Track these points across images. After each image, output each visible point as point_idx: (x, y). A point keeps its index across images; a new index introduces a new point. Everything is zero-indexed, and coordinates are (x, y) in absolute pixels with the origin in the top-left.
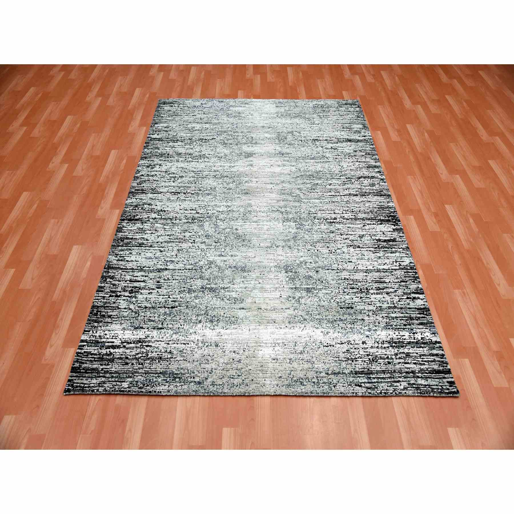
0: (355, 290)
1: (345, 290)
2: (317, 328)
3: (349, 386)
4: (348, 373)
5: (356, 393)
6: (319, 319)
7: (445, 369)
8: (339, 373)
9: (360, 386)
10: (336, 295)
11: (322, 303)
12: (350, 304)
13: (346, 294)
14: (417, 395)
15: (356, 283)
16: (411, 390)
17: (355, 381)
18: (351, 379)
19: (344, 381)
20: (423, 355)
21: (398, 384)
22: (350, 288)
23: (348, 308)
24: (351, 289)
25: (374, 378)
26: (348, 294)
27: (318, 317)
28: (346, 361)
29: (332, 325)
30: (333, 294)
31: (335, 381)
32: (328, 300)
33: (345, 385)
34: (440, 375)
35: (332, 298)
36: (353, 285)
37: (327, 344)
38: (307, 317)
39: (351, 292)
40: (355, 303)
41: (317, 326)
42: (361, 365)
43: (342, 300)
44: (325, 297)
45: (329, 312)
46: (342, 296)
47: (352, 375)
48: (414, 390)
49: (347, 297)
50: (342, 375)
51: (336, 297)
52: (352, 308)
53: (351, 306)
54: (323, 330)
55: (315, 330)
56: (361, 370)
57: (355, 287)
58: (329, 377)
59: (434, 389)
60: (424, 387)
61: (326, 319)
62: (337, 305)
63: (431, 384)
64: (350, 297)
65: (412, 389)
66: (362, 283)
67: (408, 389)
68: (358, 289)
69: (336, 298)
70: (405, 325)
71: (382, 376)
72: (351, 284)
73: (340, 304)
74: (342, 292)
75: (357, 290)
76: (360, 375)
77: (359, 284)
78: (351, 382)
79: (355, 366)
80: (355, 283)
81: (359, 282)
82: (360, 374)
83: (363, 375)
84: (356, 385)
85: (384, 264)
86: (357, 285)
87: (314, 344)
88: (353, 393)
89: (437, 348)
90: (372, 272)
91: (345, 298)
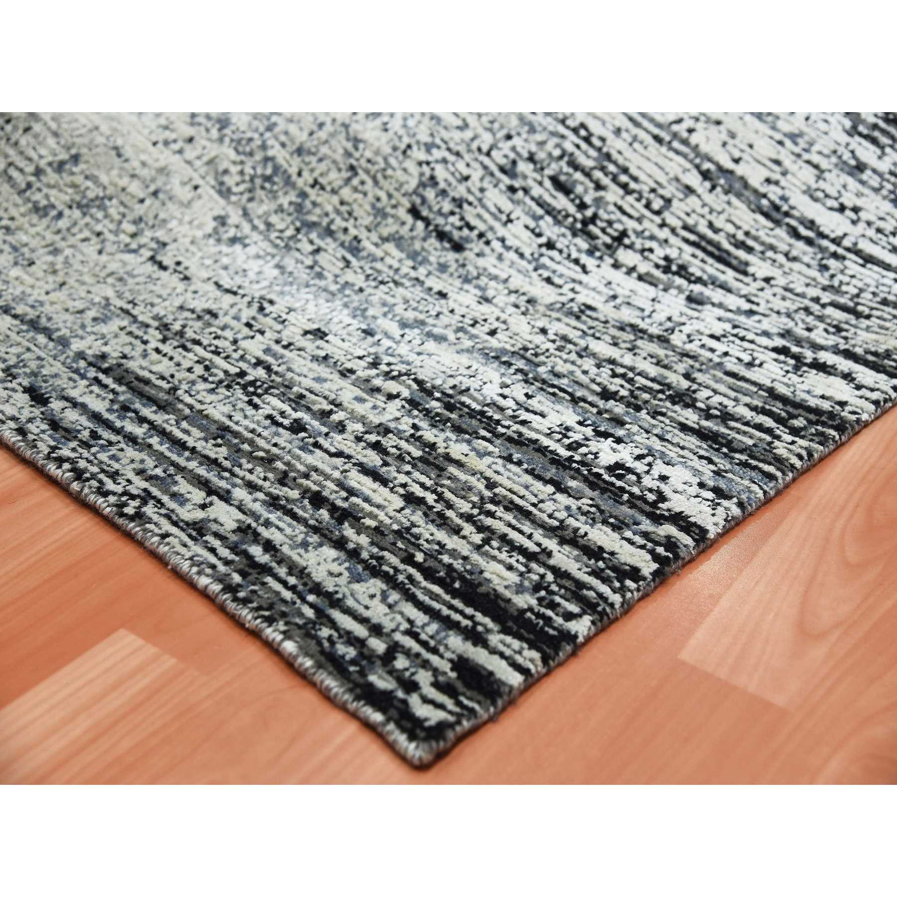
0: (561, 202)
1: (524, 167)
2: (224, 192)
4: (80, 352)
7: (548, 620)
12: (471, 228)
13: (506, 180)
14: (203, 581)
15: (606, 181)
16: (213, 550)
18: (54, 370)
20: (511, 507)
21: (198, 496)
22: (554, 180)
24: (548, 183)
25: (142, 420)
26: (512, 189)
28: (146, 325)
34: (469, 611)
36: (578, 176)
37: (178, 263)
39: (536, 191)
41: (230, 181)
42: (178, 365)
43: (460, 191)
48: (227, 563)
49: (496, 197)
55: (208, 190)
56: (143, 374)
57: (579, 189)
59: (333, 624)
60: (293, 589)
61: (303, 195)
63: (350, 602)
64: (507, 206)
65: (225, 553)
66: (630, 199)
67: (209, 538)
68: (582, 206)
70: (606, 395)
71: (194, 438)
73: (430, 194)
74: (503, 161)
75: (572, 209)
76: (108, 381)
77: (613, 194)
79: (145, 355)
80: (598, 174)
81: (624, 186)
82: (119, 378)
83: (121, 389)
85: (842, 209)
86: (599, 187)
89: (645, 535)
90: (739, 195)
91: (482, 190)
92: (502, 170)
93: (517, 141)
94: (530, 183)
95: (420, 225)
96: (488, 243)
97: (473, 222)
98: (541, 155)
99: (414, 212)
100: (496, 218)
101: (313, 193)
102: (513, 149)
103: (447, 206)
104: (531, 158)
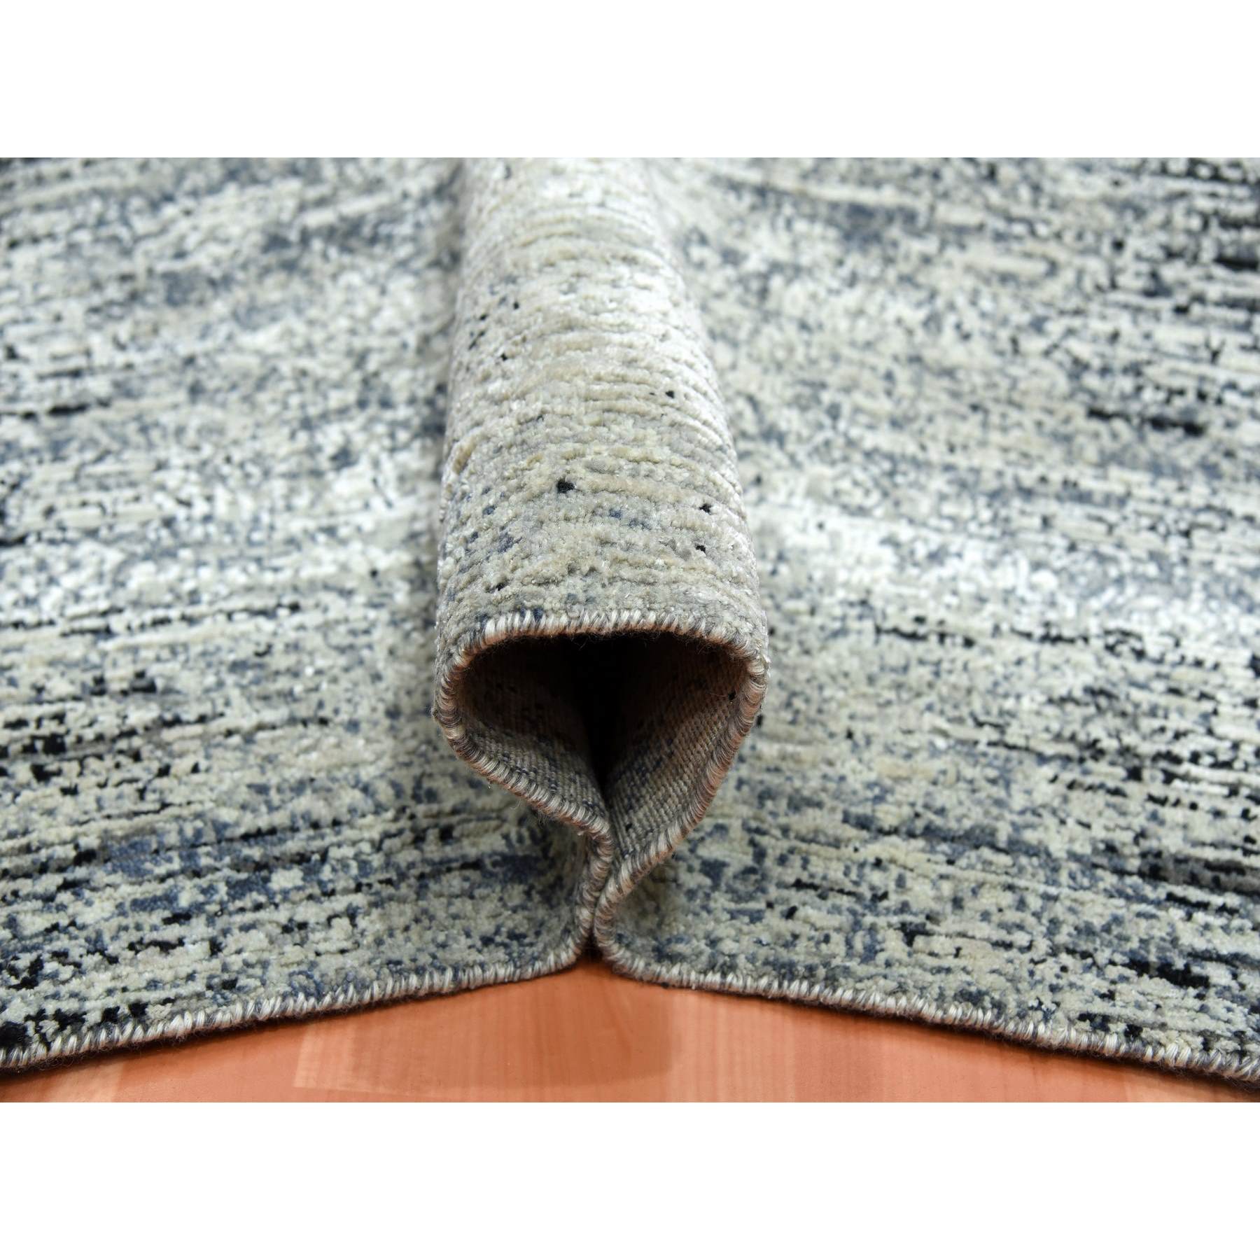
1: (1171, 272)
3: (1065, 959)
4: (1073, 856)
5: (1133, 1031)
6: (890, 457)
8: (979, 838)
9: (1183, 979)
10: (1074, 302)
11: (948, 349)
12: (1181, 392)
13: (1164, 305)
17: (1137, 930)
18: (1097, 909)
19: (1021, 905)
23: (1159, 424)
24: (1218, 271)
26: (1181, 311)
27: (884, 439)
28: (1067, 759)
29: (986, 515)
30: (1054, 289)
31: (922, 895)
32: (1004, 335)
33: (1021, 938)
35: (1038, 326)
37: (920, 620)
38: (789, 420)
39: (1214, 292)
40: (1231, 397)
41: (857, 498)
42: (1218, 814)
43: (1123, 354)
44: (986, 304)
45: (985, 425)
46: (1124, 322)
47: (1110, 880)
49: (1172, 335)
50: (1004, 860)
51: (1077, 322)
52: (1193, 430)
53: (1187, 411)
54: (905, 532)
55: (838, 522)
56: (1210, 854)
58: (873, 850)
61: (948, 468)
62: (1063, 384)
64: (1195, 335)
69: (1070, 332)
72: (1235, 224)
73: (1092, 380)
74: (1141, 283)
76: (1194, 894)
78: (1087, 931)
79: (1154, 817)
82: (1194, 880)
83: (1232, 900)
84: (1140, 966)
87: (802, 605)
88: (1101, 1023)
91: (1147, 336)
92: (1149, 294)
93: (1134, 243)
94: (1197, 286)
95: (1118, 425)
96: (1219, 401)
97: (1177, 383)
98: (1179, 241)
99: (1096, 413)
100: (1196, 360)
101: (960, 460)
102: (1138, 257)
103: (1126, 384)
104: (1171, 254)
